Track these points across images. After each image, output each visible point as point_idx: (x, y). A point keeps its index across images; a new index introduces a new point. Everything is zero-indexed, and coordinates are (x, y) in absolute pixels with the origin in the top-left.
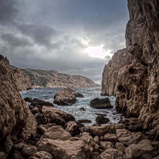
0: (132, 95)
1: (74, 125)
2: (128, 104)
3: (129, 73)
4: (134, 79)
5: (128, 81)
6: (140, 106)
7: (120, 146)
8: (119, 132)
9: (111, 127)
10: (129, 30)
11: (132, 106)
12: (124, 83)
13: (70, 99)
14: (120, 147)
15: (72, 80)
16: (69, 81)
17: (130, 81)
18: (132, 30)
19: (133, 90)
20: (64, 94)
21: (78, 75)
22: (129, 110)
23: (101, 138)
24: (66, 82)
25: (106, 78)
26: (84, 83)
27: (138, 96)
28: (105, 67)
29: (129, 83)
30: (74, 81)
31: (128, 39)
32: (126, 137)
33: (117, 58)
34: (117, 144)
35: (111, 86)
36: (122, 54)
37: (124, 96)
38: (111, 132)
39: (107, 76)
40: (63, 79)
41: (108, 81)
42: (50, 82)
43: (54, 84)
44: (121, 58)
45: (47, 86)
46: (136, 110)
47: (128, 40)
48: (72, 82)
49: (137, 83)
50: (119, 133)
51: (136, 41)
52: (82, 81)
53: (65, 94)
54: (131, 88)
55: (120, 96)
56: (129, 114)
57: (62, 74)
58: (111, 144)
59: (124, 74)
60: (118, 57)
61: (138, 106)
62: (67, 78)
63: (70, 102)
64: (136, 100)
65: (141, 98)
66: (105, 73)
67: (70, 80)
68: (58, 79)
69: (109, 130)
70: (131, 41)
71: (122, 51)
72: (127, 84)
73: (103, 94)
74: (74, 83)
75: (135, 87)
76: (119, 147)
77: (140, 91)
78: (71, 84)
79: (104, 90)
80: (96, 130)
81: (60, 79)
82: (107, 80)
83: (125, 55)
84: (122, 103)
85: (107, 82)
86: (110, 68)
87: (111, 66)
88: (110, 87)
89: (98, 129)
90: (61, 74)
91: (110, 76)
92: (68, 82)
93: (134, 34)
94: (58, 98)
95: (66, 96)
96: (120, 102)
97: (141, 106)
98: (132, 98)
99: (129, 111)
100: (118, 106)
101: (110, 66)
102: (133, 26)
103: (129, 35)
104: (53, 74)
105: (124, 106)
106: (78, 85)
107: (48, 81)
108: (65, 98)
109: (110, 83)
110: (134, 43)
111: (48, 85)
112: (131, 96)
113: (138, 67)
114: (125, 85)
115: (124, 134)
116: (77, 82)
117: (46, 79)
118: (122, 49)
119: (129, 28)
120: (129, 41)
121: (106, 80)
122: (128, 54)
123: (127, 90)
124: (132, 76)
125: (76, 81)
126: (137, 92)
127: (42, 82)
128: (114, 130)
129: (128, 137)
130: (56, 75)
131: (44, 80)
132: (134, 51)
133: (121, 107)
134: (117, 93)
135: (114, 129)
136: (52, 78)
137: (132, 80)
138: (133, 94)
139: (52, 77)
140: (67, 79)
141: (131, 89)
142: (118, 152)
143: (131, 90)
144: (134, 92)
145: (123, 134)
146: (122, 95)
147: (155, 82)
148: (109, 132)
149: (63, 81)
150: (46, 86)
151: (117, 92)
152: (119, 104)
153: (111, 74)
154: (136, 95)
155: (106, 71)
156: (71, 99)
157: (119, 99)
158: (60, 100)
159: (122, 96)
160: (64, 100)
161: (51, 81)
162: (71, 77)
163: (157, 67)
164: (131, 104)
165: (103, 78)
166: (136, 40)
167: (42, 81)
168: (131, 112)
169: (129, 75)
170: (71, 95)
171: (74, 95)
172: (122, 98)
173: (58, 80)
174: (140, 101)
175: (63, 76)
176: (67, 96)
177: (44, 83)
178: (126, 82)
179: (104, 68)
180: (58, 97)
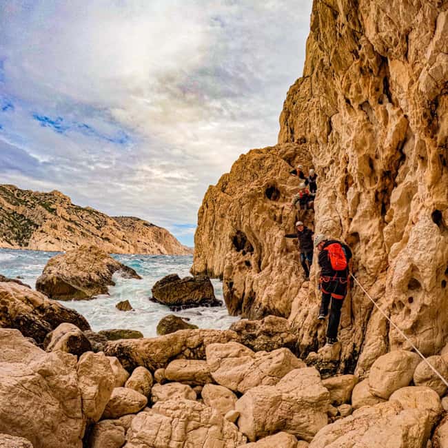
0: (270, 259)
1: (73, 333)
2: (257, 283)
3: (263, 196)
4: (278, 215)
5: (257, 217)
6: (291, 289)
7: (217, 394)
8: (212, 351)
9: (189, 339)
10: (294, 103)
11: (267, 288)
12: (246, 224)
13: (92, 278)
14: (216, 400)
15: (113, 230)
16: (103, 234)
17: (264, 219)
18: (302, 103)
19: (271, 245)
20: (75, 260)
21: (131, 218)
22: (260, 300)
23: (156, 373)
24: (93, 234)
25: (208, 223)
26: (147, 241)
27: (285, 261)
28: (208, 191)
29: (260, 224)
30: (118, 233)
31: (287, 125)
32: (236, 365)
33: (245, 170)
34: (208, 389)
35: (220, 247)
36: (261, 159)
37: (248, 264)
38: (192, 355)
39: (211, 217)
40: (85, 225)
41: (213, 231)
42: (42, 231)
43: (54, 240)
44: (257, 172)
45: (32, 245)
46: (282, 301)
47: (286, 129)
48: (111, 236)
49: (287, 227)
50: (213, 353)
51: (305, 131)
52: (144, 234)
53: (77, 260)
54: (265, 239)
55: (235, 264)
56: (259, 311)
57: (84, 210)
58: (185, 388)
59: (248, 197)
60: (248, 168)
61: (286, 289)
62: (97, 222)
63: (89, 286)
64: (280, 271)
65: (296, 267)
66: (205, 211)
67: (106, 230)
68: (70, 224)
69: (184, 348)
70: (292, 132)
71: (262, 153)
72: (255, 227)
73: (197, 270)
74: (118, 240)
75: (278, 235)
76: (213, 399)
77: (292, 247)
78: (107, 243)
79: (201, 257)
80: (141, 348)
81: (76, 224)
82: (211, 229)
83: (270, 163)
84: (243, 285)
85: (210, 235)
86: (222, 195)
87: (226, 191)
88: (217, 249)
89: (147, 346)
90: (78, 209)
91: (218, 218)
92: (100, 235)
93: (303, 114)
94: (52, 272)
95: (78, 268)
96: (235, 281)
97: (296, 287)
98: (269, 267)
99: (260, 304)
100: (232, 292)
101: (223, 190)
102: (306, 95)
103: (291, 116)
104: (52, 206)
105: (246, 291)
106: (131, 246)
107: (37, 226)
108: (75, 274)
109: (219, 236)
110: (300, 137)
111: (33, 241)
112: (267, 260)
113: (293, 185)
114: (249, 228)
115: (230, 355)
116: (127, 239)
117: (29, 220)
118: (262, 148)
119: (293, 98)
120: (287, 131)
121: (207, 228)
122: (279, 162)
123: (257, 245)
124: (273, 207)
125: (124, 234)
126: (284, 250)
127: (16, 230)
128: (202, 349)
129: (242, 366)
130: (61, 211)
131: (23, 222)
132: (294, 157)
133: (239, 296)
134: (229, 257)
135: (201, 344)
136: (50, 219)
137: (270, 218)
138: (274, 255)
139: (49, 215)
140: (97, 225)
141: (268, 239)
142: (202, 410)
143: (268, 245)
144: (276, 249)
145: (227, 356)
146: (242, 263)
147: (330, 211)
148: (184, 355)
149: (84, 231)
150: (27, 244)
151: (230, 253)
152: (234, 286)
153: (222, 212)
154: (281, 257)
155: (210, 204)
156: (95, 277)
157: (234, 271)
158: (58, 278)
159: (243, 265)
160: (73, 279)
161: (44, 228)
162: (110, 222)
163: (337, 171)
164: (265, 282)
165: (199, 224)
166: (306, 128)
167: (14, 226)
168: (264, 304)
169: (263, 202)
170: (97, 265)
171: (105, 267)
172: (240, 269)
173: (69, 227)
174: (293, 274)
175: (84, 216)
176: (83, 269)
177: (21, 235)
178: (254, 220)
179: (206, 194)
180: (55, 268)
